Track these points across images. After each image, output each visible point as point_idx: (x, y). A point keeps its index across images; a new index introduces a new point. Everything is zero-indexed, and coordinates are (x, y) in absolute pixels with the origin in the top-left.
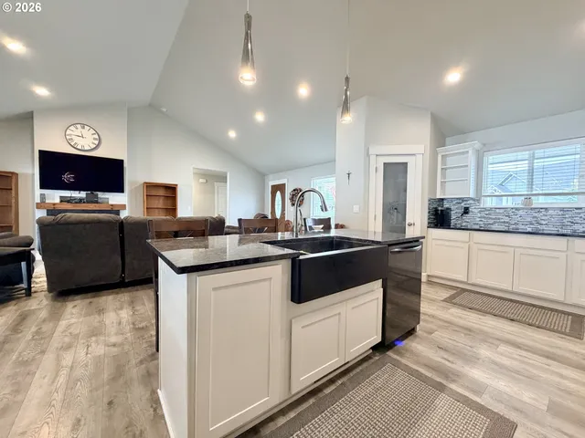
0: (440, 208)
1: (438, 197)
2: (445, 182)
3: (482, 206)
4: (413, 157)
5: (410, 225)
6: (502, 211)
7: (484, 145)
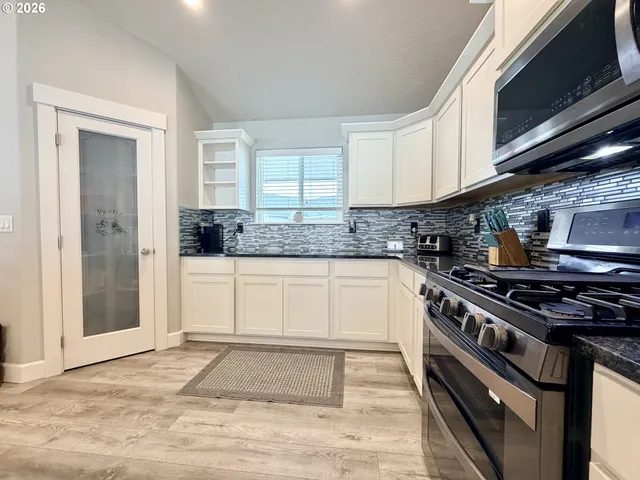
0: (203, 224)
1: (201, 207)
2: (214, 187)
3: (257, 222)
4: (147, 133)
5: (146, 253)
6: (276, 228)
7: (256, 141)
